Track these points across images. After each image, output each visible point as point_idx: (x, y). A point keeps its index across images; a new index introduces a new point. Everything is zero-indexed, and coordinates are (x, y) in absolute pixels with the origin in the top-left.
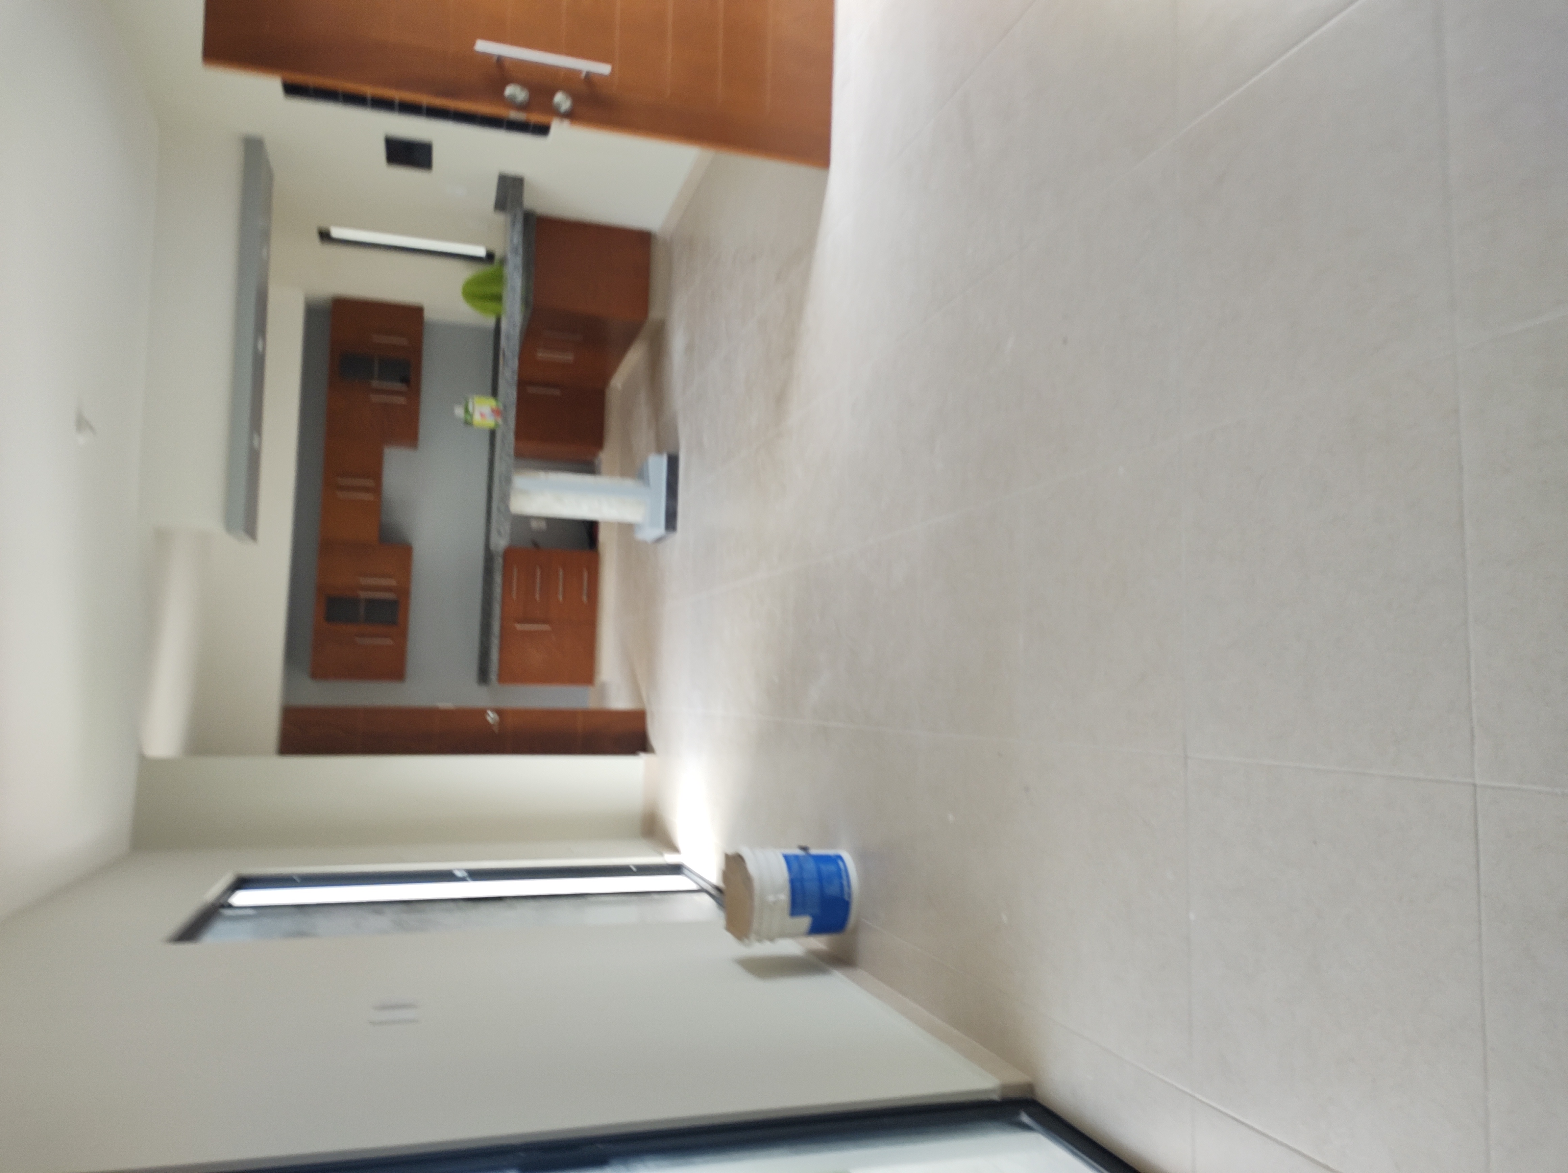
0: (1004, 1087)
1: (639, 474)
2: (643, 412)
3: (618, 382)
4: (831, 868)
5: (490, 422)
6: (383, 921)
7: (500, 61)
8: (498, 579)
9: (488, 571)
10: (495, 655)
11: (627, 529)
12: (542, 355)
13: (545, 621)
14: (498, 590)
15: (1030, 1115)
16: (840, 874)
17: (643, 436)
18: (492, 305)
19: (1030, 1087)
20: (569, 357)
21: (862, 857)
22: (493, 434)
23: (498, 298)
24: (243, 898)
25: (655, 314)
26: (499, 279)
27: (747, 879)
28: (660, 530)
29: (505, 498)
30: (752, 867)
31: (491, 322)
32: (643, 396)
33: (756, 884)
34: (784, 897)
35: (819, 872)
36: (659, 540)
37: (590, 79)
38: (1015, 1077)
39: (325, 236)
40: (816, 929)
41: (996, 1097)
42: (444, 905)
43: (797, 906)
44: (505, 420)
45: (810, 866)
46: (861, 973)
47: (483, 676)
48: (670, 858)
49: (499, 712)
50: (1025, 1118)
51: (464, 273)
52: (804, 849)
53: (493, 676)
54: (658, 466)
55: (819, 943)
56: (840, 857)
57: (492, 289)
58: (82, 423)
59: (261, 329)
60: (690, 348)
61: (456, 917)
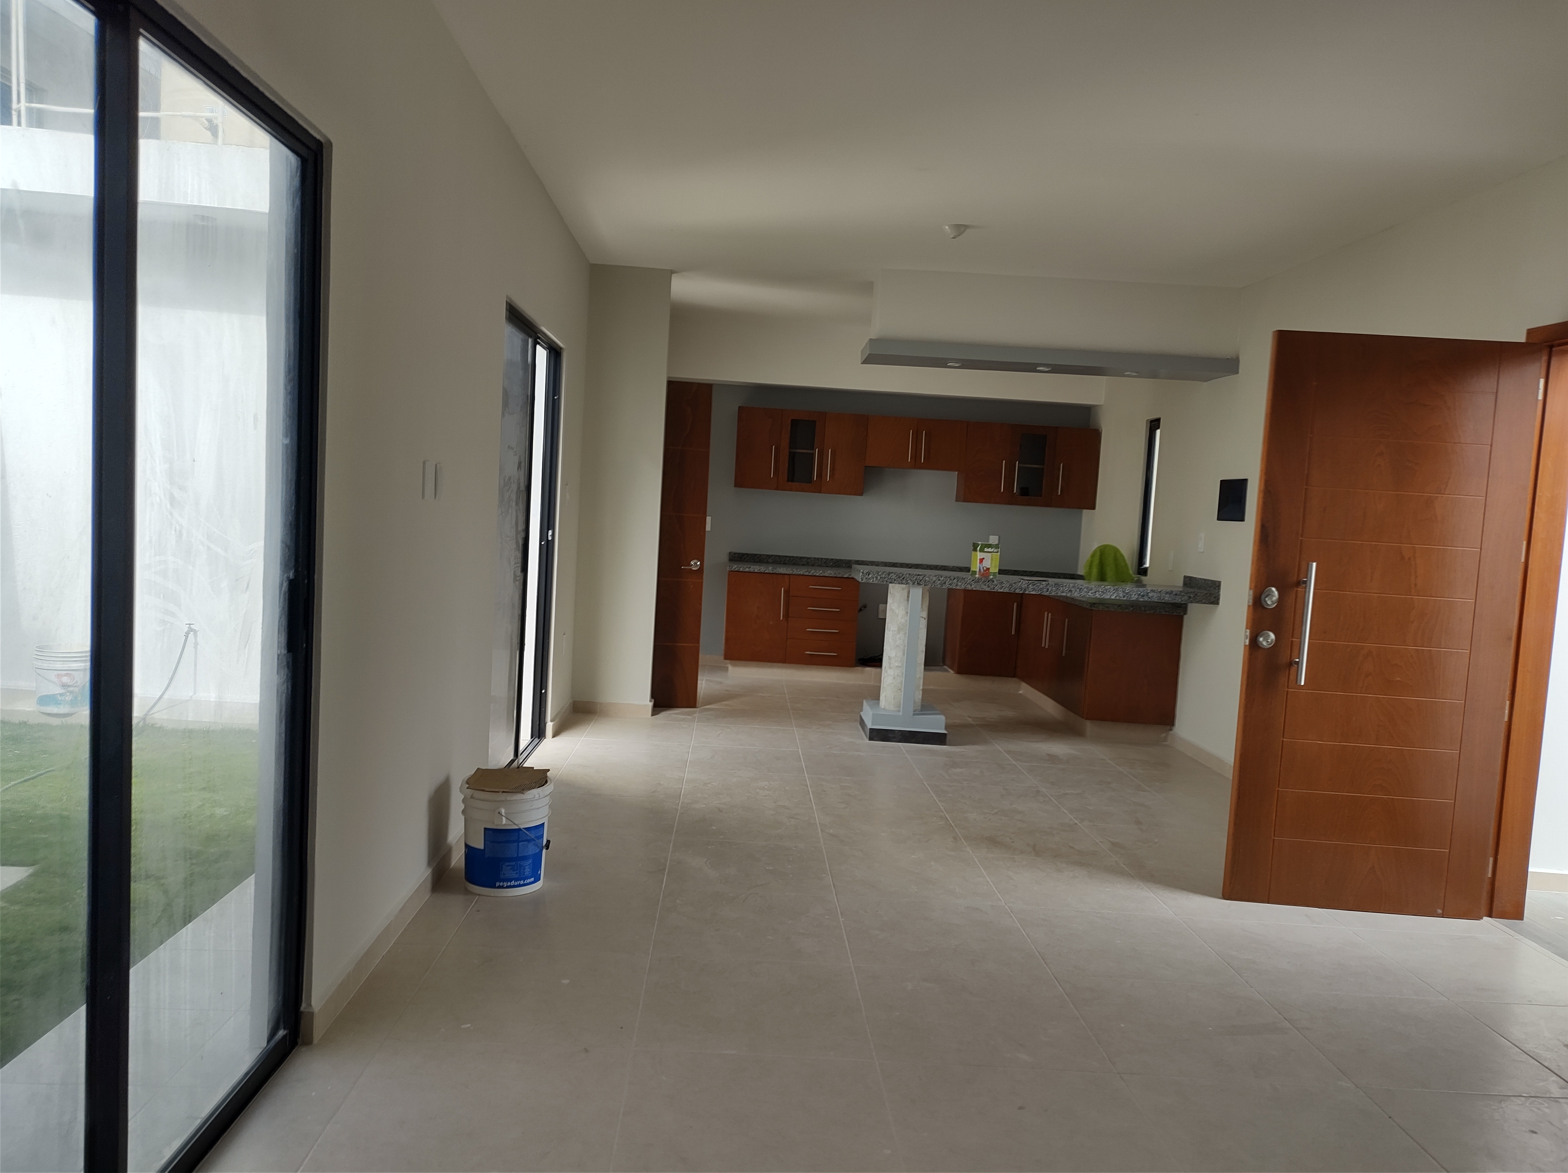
0: (312, 1014)
1: (926, 706)
2: (993, 713)
3: (1025, 690)
4: (528, 871)
5: (976, 567)
6: (513, 470)
7: (1302, 583)
8: (829, 572)
9: (838, 564)
10: (756, 568)
11: (874, 694)
12: (1047, 617)
13: (787, 615)
14: (819, 572)
15: (284, 1037)
16: (521, 879)
17: (966, 713)
18: (1095, 571)
19: (308, 1042)
20: (1045, 643)
21: (536, 900)
22: (967, 569)
23: (1102, 578)
24: (542, 354)
25: (1090, 727)
26: (1121, 578)
27: (522, 789)
28: (870, 725)
29: (901, 580)
30: (535, 792)
31: (1081, 571)
32: (1009, 713)
33: (518, 797)
34: (504, 823)
35: (525, 858)
36: (862, 723)
37: (1292, 665)
38: (319, 1028)
39: (1154, 424)
40: (471, 852)
41: (303, 1007)
42: (522, 519)
43: (494, 835)
44: (978, 581)
45: (531, 850)
46: (427, 895)
47: (736, 557)
48: (550, 727)
49: (701, 570)
50: (281, 1033)
51: (1127, 547)
52: (547, 847)
53: (735, 567)
54: (935, 724)
55: (458, 858)
56: (537, 879)
57: (1110, 573)
58: (960, 229)
59: (1057, 369)
60: (1052, 759)
61: (511, 531)
